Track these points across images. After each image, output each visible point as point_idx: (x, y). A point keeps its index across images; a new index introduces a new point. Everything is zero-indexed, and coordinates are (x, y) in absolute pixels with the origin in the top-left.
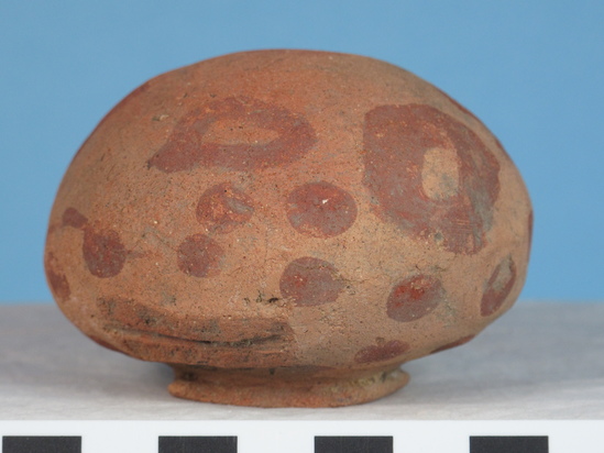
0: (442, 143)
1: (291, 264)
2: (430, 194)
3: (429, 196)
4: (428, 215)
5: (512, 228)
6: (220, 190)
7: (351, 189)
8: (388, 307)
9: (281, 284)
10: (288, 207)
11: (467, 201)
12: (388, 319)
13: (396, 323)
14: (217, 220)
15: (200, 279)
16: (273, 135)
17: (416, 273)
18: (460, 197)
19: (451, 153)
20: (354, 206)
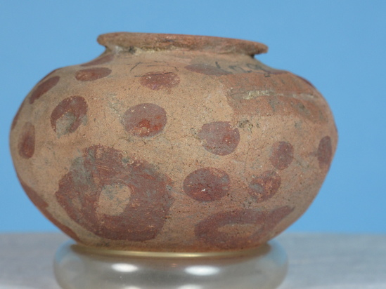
0: (106, 217)
1: (232, 151)
2: (127, 189)
3: (127, 188)
4: (131, 175)
5: (54, 153)
6: (264, 198)
7: (183, 196)
8: (165, 116)
9: (239, 138)
10: (229, 188)
11: (97, 181)
12: (164, 107)
13: (157, 104)
14: (270, 180)
15: (284, 140)
16: (220, 229)
17: (146, 139)
18: (102, 184)
19: (101, 211)
20: (185, 186)
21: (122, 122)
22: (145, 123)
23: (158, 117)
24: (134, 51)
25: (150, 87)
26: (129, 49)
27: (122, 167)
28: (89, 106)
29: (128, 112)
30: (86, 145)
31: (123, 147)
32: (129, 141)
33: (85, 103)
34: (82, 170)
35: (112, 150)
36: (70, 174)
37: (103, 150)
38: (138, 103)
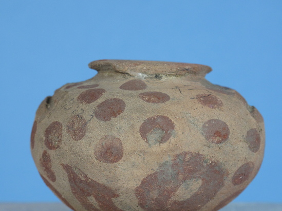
0: (175, 203)
3: (201, 181)
4: (207, 172)
8: (228, 128)
9: (260, 139)
12: (225, 121)
13: (220, 119)
18: (185, 179)
19: (174, 198)
21: (202, 134)
22: (217, 133)
23: (224, 129)
24: (161, 77)
25: (209, 107)
26: (155, 75)
27: (203, 166)
28: (175, 123)
29: (204, 126)
30: (178, 152)
31: (206, 152)
32: (209, 147)
33: (171, 120)
34: (168, 170)
35: (198, 155)
36: (156, 173)
37: (191, 155)
38: (208, 119)
